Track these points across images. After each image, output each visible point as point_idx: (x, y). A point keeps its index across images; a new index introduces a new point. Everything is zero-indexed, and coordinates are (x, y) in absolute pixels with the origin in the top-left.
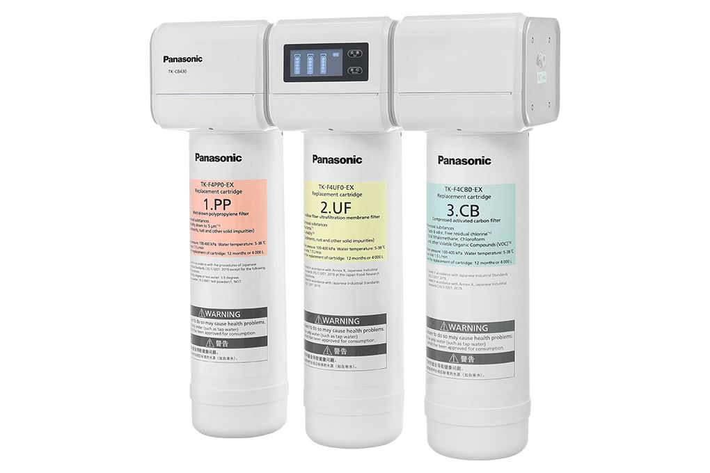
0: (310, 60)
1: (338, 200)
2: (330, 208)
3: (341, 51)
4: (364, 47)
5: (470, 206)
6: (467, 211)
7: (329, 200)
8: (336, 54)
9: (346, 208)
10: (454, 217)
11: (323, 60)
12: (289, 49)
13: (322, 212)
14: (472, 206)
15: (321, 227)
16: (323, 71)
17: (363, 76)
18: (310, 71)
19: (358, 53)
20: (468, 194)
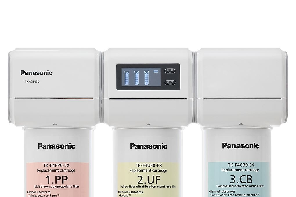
0: (137, 75)
1: (151, 174)
2: (145, 180)
3: (160, 69)
4: (177, 67)
5: (246, 176)
6: (244, 179)
7: (145, 175)
8: (156, 71)
9: (157, 180)
10: (235, 184)
11: (146, 75)
12: (120, 67)
13: (139, 183)
14: (248, 176)
15: (138, 193)
16: (146, 82)
17: (176, 86)
18: (137, 82)
19: (172, 70)
20: (245, 168)
